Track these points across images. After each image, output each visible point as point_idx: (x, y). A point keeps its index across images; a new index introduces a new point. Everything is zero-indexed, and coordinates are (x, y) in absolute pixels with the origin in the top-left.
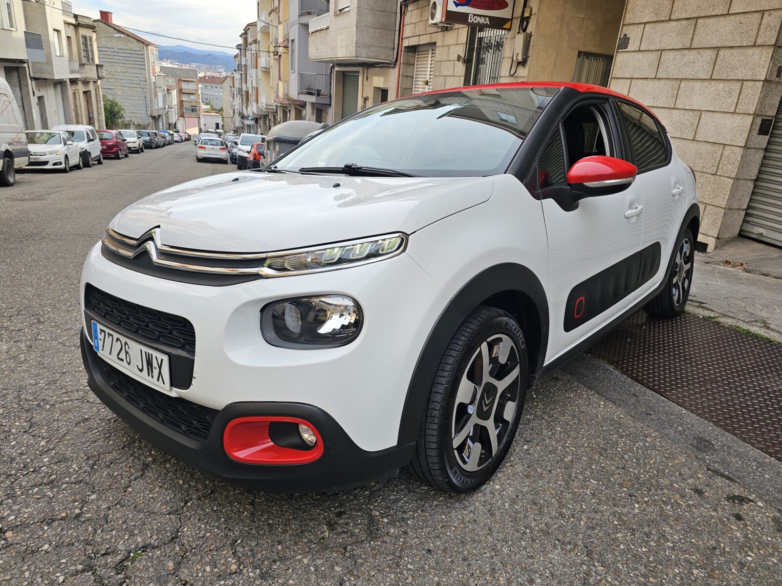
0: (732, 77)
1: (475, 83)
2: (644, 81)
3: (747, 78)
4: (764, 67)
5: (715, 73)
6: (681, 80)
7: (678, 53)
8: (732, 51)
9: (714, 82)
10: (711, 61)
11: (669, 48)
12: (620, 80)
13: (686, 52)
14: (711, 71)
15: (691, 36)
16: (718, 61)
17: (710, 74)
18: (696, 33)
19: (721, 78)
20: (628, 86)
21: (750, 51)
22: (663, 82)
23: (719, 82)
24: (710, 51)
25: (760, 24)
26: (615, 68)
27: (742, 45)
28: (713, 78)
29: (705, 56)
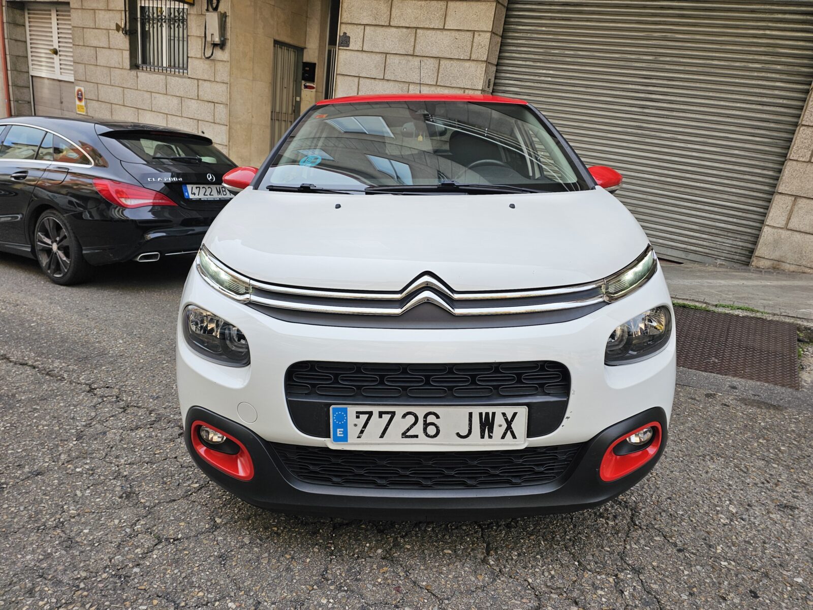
0: (455, 86)
1: (144, 61)
2: (373, 80)
3: (468, 87)
4: (480, 79)
5: (439, 80)
6: (409, 83)
7: (403, 58)
8: (452, 62)
9: (440, 88)
10: (434, 69)
11: (393, 52)
12: (346, 78)
13: (410, 58)
14: (436, 78)
15: (412, 44)
16: (440, 70)
17: (435, 80)
18: (417, 41)
19: (445, 85)
20: (357, 84)
21: (467, 64)
22: (392, 83)
23: (444, 88)
24: (432, 59)
25: (473, 42)
26: (339, 65)
27: (459, 58)
28: (438, 84)
29: (428, 63)
